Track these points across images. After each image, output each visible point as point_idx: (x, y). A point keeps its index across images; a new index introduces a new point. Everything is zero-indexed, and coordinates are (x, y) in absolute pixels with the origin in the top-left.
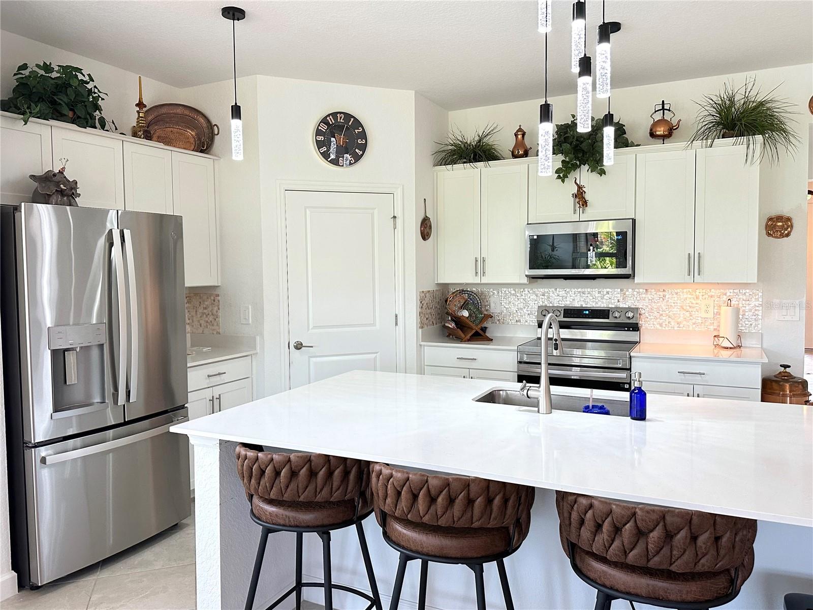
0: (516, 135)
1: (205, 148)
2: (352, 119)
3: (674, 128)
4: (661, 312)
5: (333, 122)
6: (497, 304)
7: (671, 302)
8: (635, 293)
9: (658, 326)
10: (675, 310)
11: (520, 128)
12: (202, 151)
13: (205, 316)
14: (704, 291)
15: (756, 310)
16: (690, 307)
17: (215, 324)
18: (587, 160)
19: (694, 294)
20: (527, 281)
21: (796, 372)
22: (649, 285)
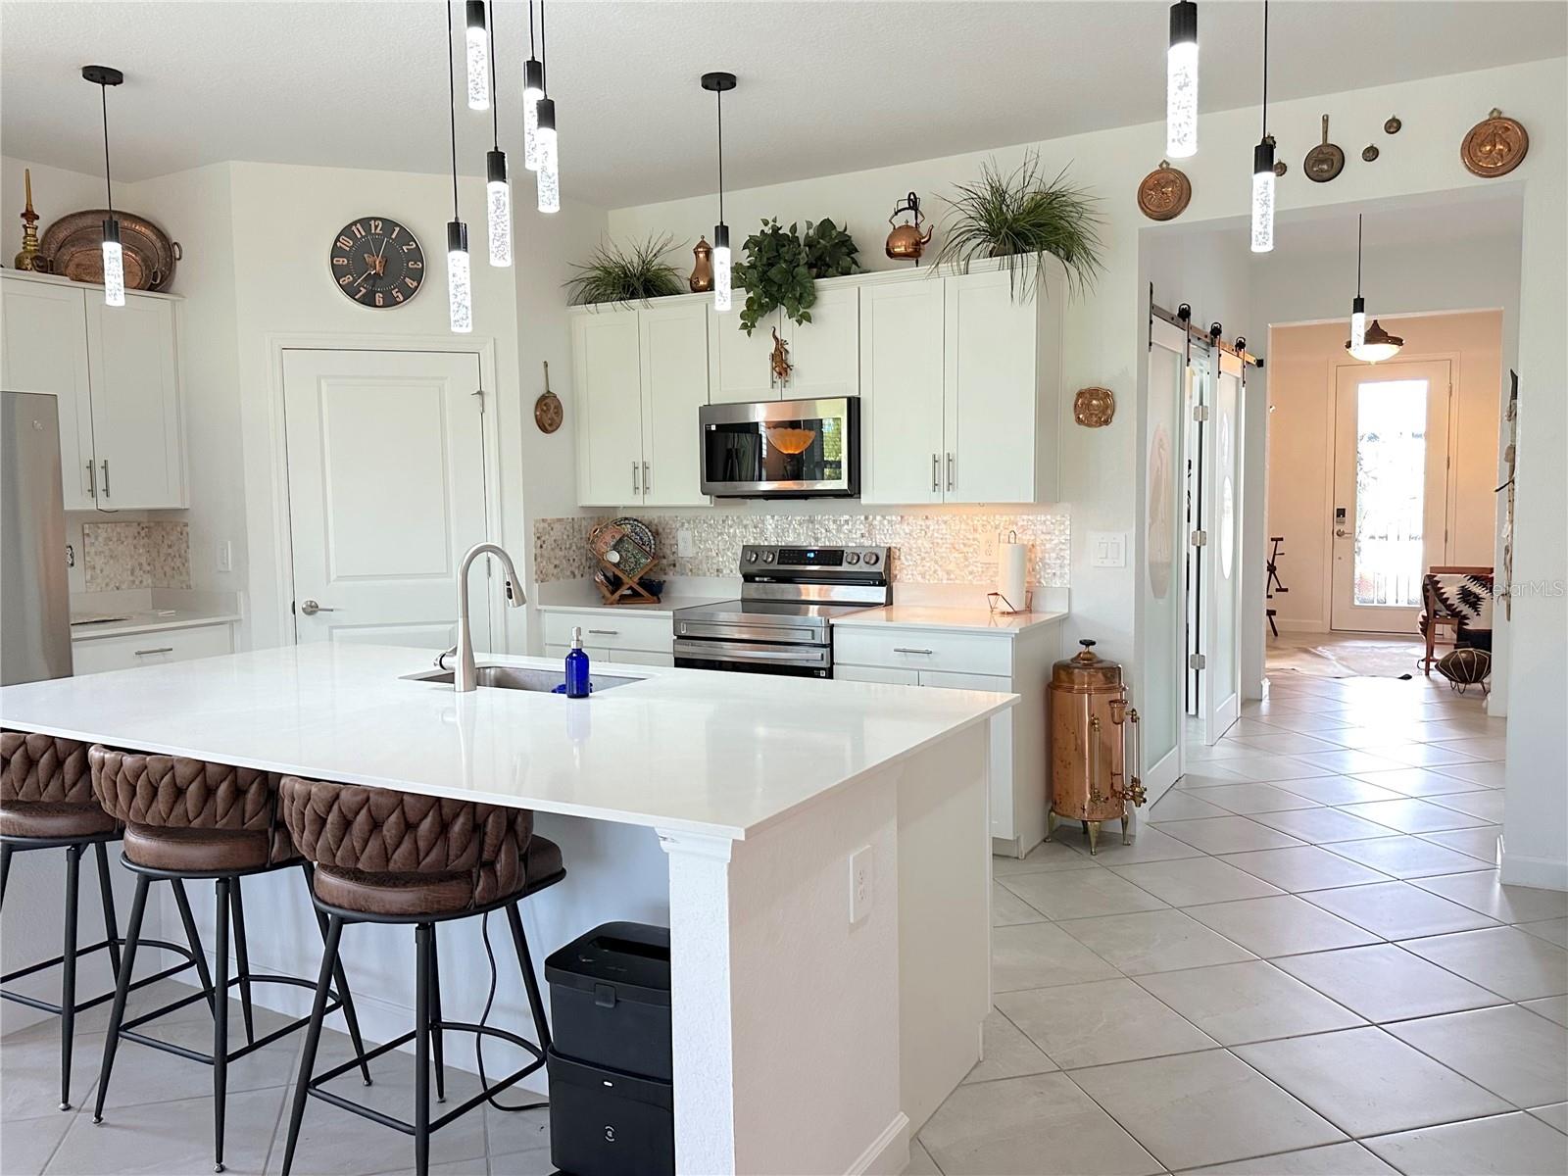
0: (696, 253)
1: (158, 281)
2: (397, 229)
3: (923, 241)
4: (923, 554)
5: (364, 234)
6: (685, 544)
7: (937, 538)
8: (886, 522)
9: (919, 578)
10: (943, 550)
11: (703, 242)
12: (151, 288)
13: (170, 559)
14: (984, 518)
15: (1061, 549)
16: (965, 545)
17: (184, 574)
18: (783, 298)
19: (971, 523)
20: (706, 500)
21: (1104, 651)
22: (884, 509)
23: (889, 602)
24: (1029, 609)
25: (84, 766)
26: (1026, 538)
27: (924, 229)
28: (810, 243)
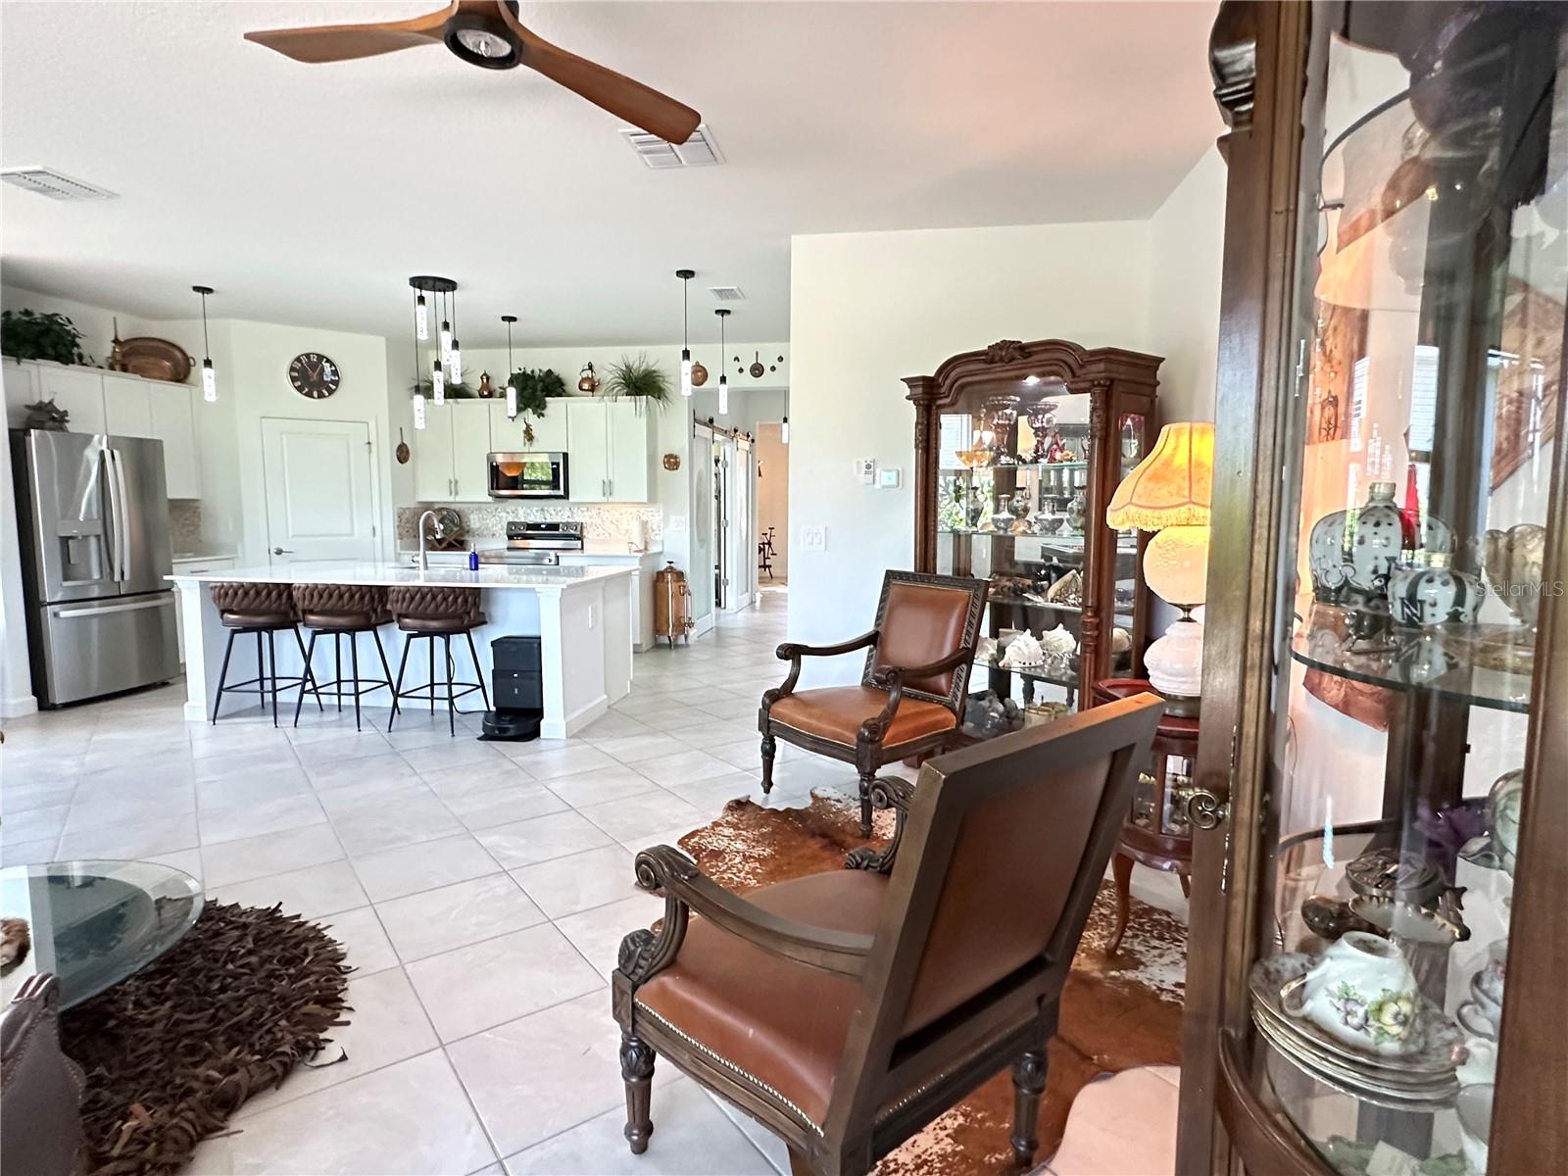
0: (483, 378)
1: (181, 378)
2: (325, 359)
3: (596, 384)
4: (598, 526)
5: (305, 360)
6: (474, 521)
7: (604, 518)
9: (595, 537)
10: (607, 523)
11: (485, 373)
12: (178, 381)
13: (186, 526)
15: (659, 524)
16: (617, 521)
17: (197, 533)
18: (533, 405)
20: (490, 499)
21: (678, 567)
22: (579, 504)
23: (582, 548)
24: (646, 549)
25: (290, 596)
26: (644, 518)
27: (596, 379)
28: (541, 379)
